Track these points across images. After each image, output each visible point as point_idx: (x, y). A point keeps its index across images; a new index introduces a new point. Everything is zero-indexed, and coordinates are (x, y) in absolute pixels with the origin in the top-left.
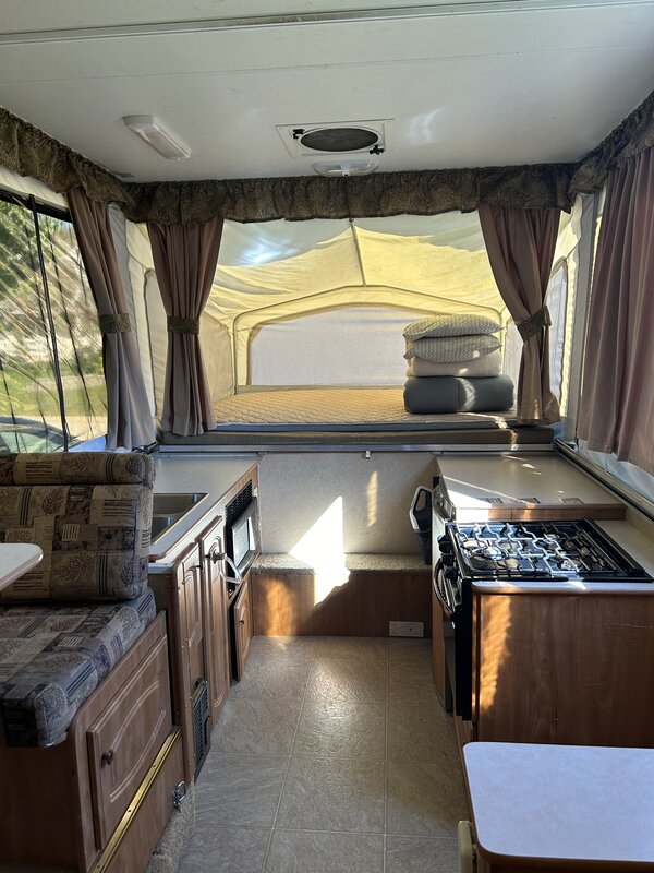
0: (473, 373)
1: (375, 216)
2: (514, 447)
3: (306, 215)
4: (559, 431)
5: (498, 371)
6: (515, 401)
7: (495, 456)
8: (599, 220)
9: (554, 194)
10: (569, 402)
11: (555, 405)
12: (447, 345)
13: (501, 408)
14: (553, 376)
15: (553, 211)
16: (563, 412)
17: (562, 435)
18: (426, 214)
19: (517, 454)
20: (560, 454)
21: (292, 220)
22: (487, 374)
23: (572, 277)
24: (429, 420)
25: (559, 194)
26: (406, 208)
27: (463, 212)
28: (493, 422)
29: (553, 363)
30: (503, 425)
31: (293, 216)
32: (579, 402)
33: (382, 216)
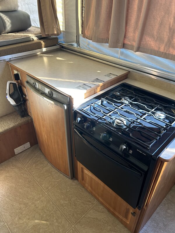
2: (44, 50)
11: (59, 25)
17: (61, 40)
19: (46, 53)
22: (13, 9)
28: (29, 37)
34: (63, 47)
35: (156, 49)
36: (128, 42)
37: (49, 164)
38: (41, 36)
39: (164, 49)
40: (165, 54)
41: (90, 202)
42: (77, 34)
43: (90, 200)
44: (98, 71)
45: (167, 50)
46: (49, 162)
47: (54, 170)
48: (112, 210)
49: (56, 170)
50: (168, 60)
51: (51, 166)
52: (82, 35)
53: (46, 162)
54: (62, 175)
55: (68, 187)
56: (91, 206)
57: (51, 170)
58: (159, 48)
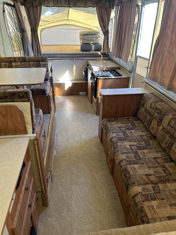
0: (94, 43)
1: (75, 7)
2: (102, 58)
3: (61, 6)
4: (110, 55)
5: (99, 42)
6: (102, 49)
7: (98, 60)
8: (119, 12)
9: (111, 5)
10: (112, 49)
11: (110, 50)
12: (89, 37)
13: (99, 50)
14: (109, 44)
15: (110, 8)
16: (111, 51)
17: (110, 56)
18: (85, 7)
19: (102, 59)
20: (110, 59)
21: (57, 7)
22: (97, 43)
23: (113, 23)
24: (86, 53)
25: (112, 5)
26: (82, 6)
27: (93, 7)
28: (98, 53)
29: (109, 41)
30: (100, 54)
31: (58, 6)
32: (114, 49)
33: (76, 7)
38: (102, 53)
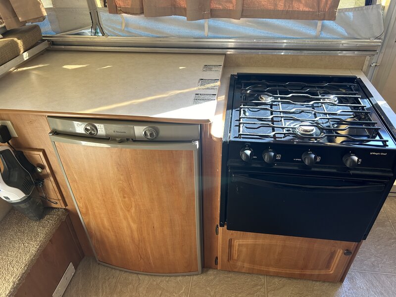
2: (26, 56)
34: (53, 43)
35: (271, 7)
36: (217, 6)
37: (141, 277)
38: (5, 27)
39: (285, 6)
40: (287, 12)
41: (256, 285)
42: (90, 10)
43: (253, 283)
44: (181, 68)
45: (289, 6)
46: (137, 274)
47: (159, 279)
48: (299, 272)
49: (164, 278)
50: (292, 20)
51: (147, 277)
52: (107, 9)
53: (133, 277)
54: (180, 278)
55: (208, 289)
56: (262, 290)
57: (155, 283)
58: (276, 5)
